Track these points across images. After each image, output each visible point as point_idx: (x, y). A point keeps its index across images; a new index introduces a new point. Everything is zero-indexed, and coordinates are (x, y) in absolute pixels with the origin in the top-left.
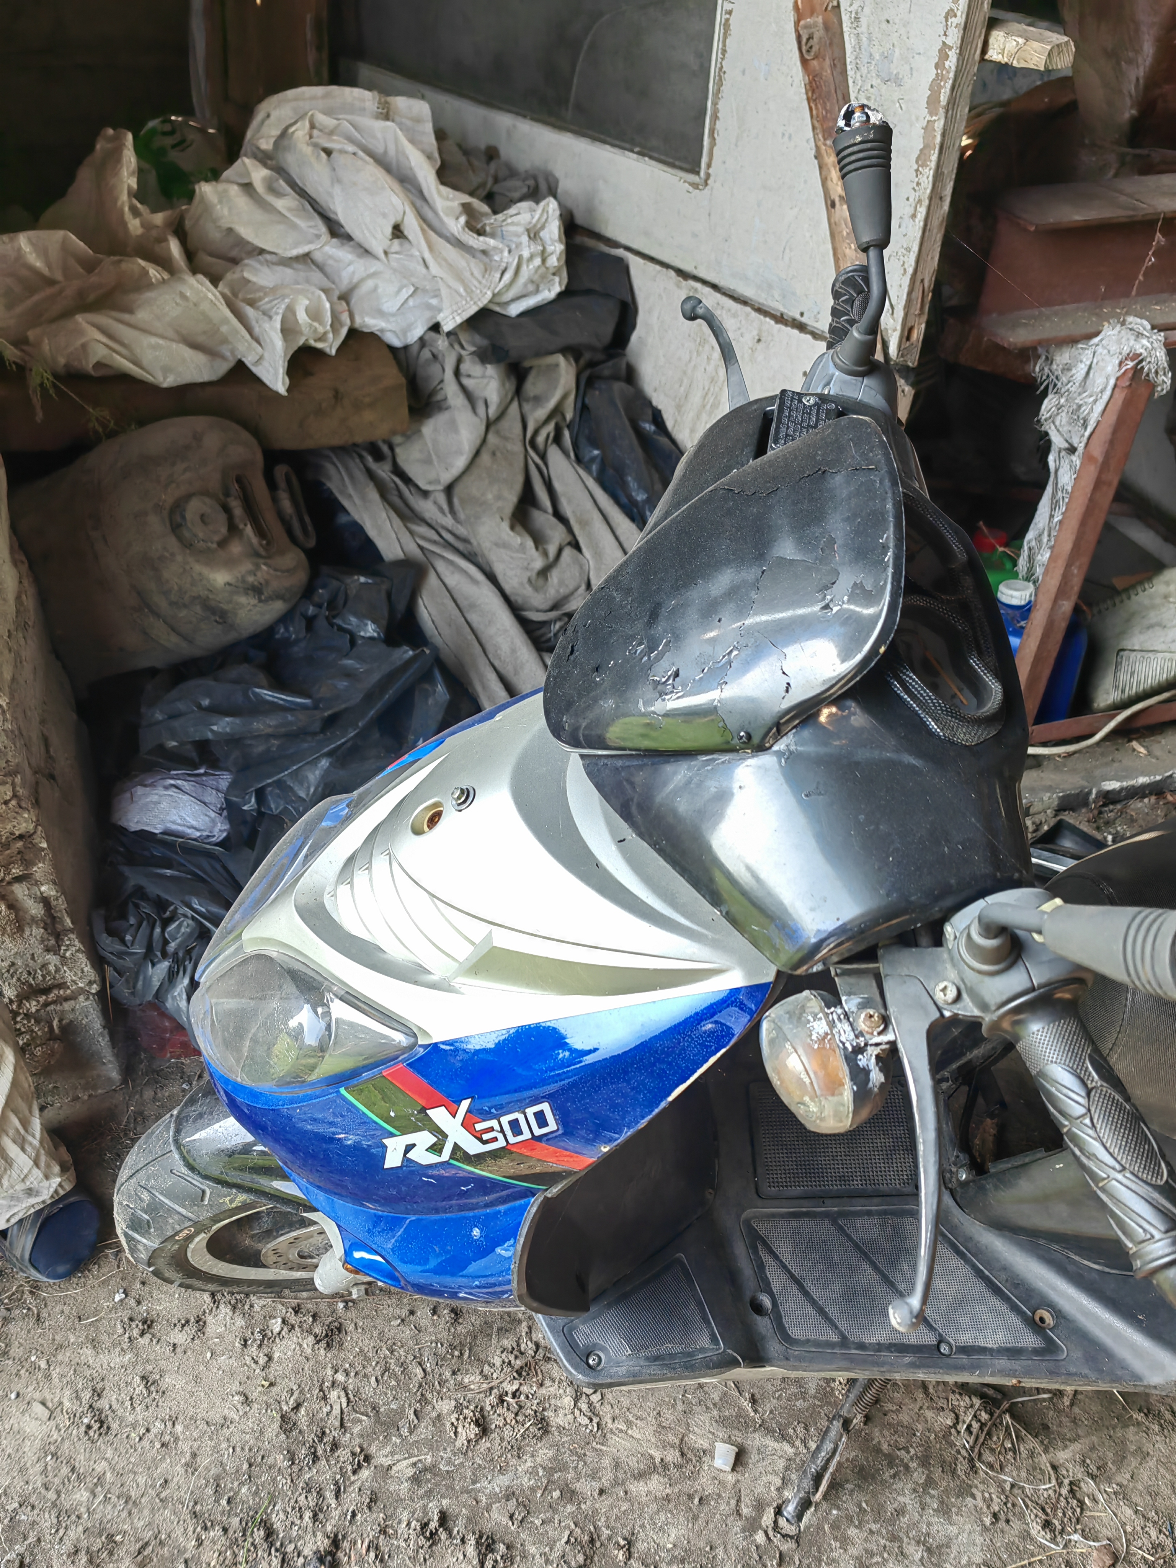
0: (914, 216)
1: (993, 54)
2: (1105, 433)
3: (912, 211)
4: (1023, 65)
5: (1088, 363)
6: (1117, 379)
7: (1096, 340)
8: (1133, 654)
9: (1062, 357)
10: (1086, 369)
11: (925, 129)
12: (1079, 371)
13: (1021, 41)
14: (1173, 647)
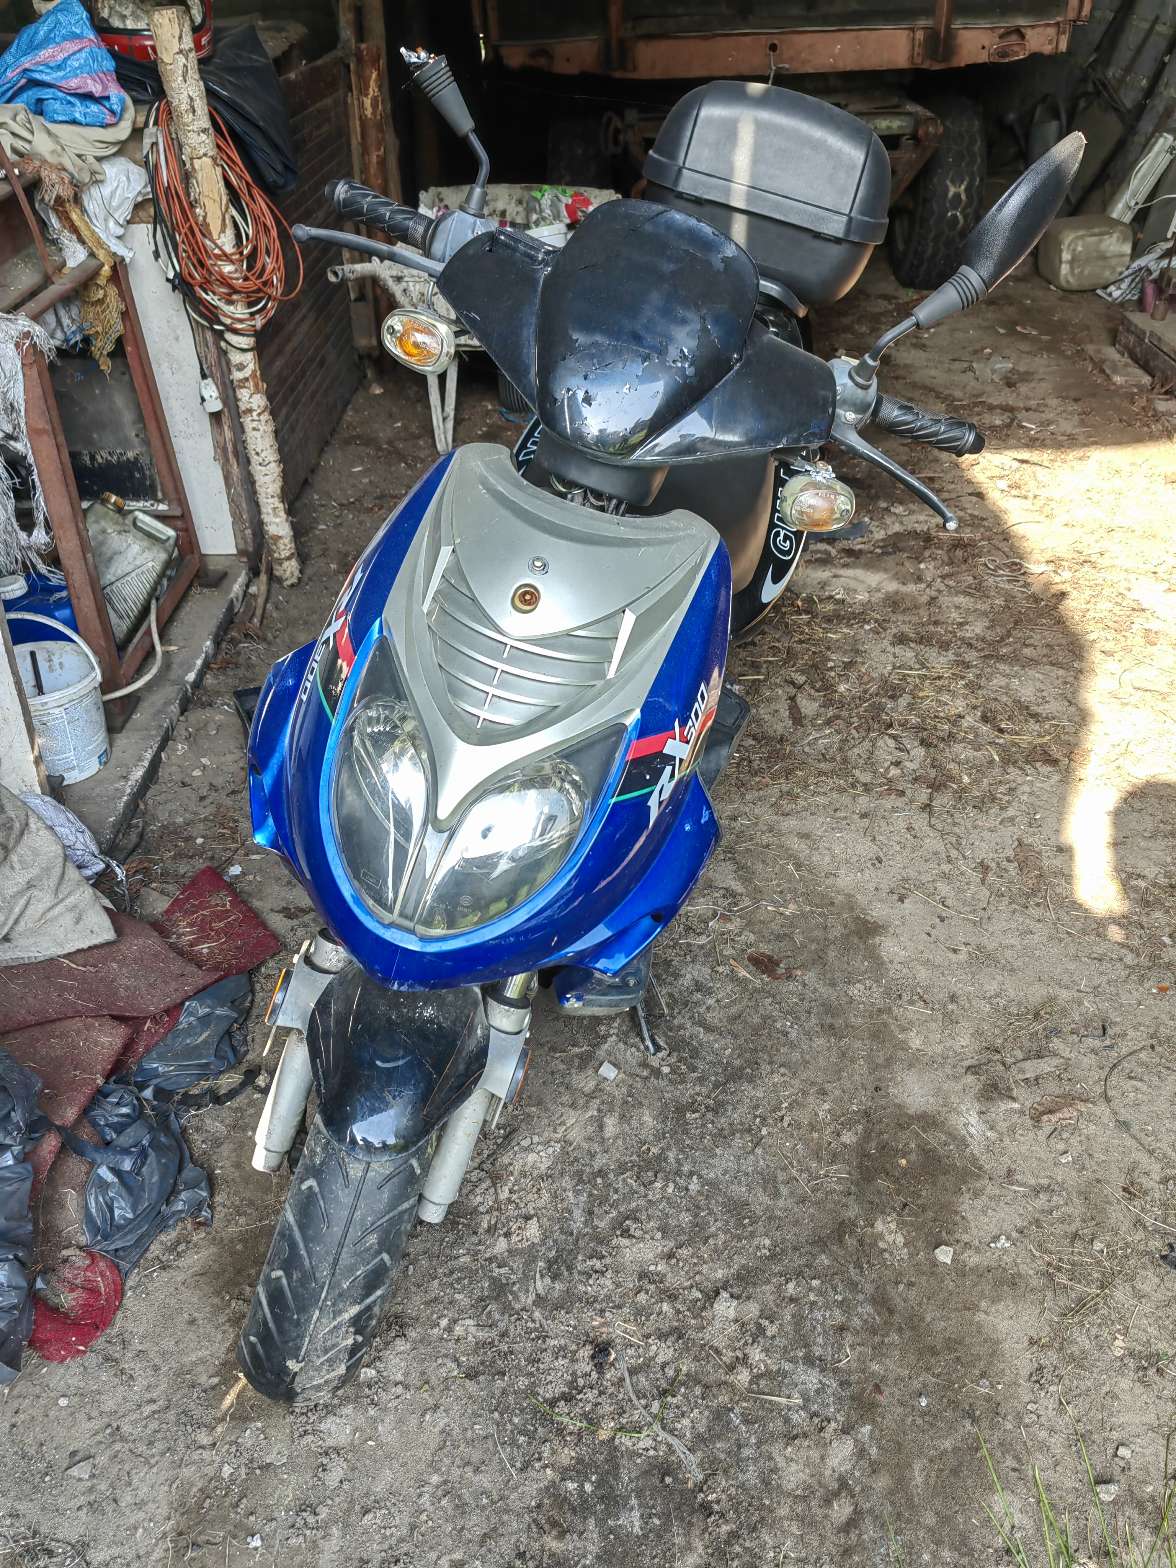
2: (38, 405)
6: (22, 359)
8: (114, 586)
14: (138, 563)
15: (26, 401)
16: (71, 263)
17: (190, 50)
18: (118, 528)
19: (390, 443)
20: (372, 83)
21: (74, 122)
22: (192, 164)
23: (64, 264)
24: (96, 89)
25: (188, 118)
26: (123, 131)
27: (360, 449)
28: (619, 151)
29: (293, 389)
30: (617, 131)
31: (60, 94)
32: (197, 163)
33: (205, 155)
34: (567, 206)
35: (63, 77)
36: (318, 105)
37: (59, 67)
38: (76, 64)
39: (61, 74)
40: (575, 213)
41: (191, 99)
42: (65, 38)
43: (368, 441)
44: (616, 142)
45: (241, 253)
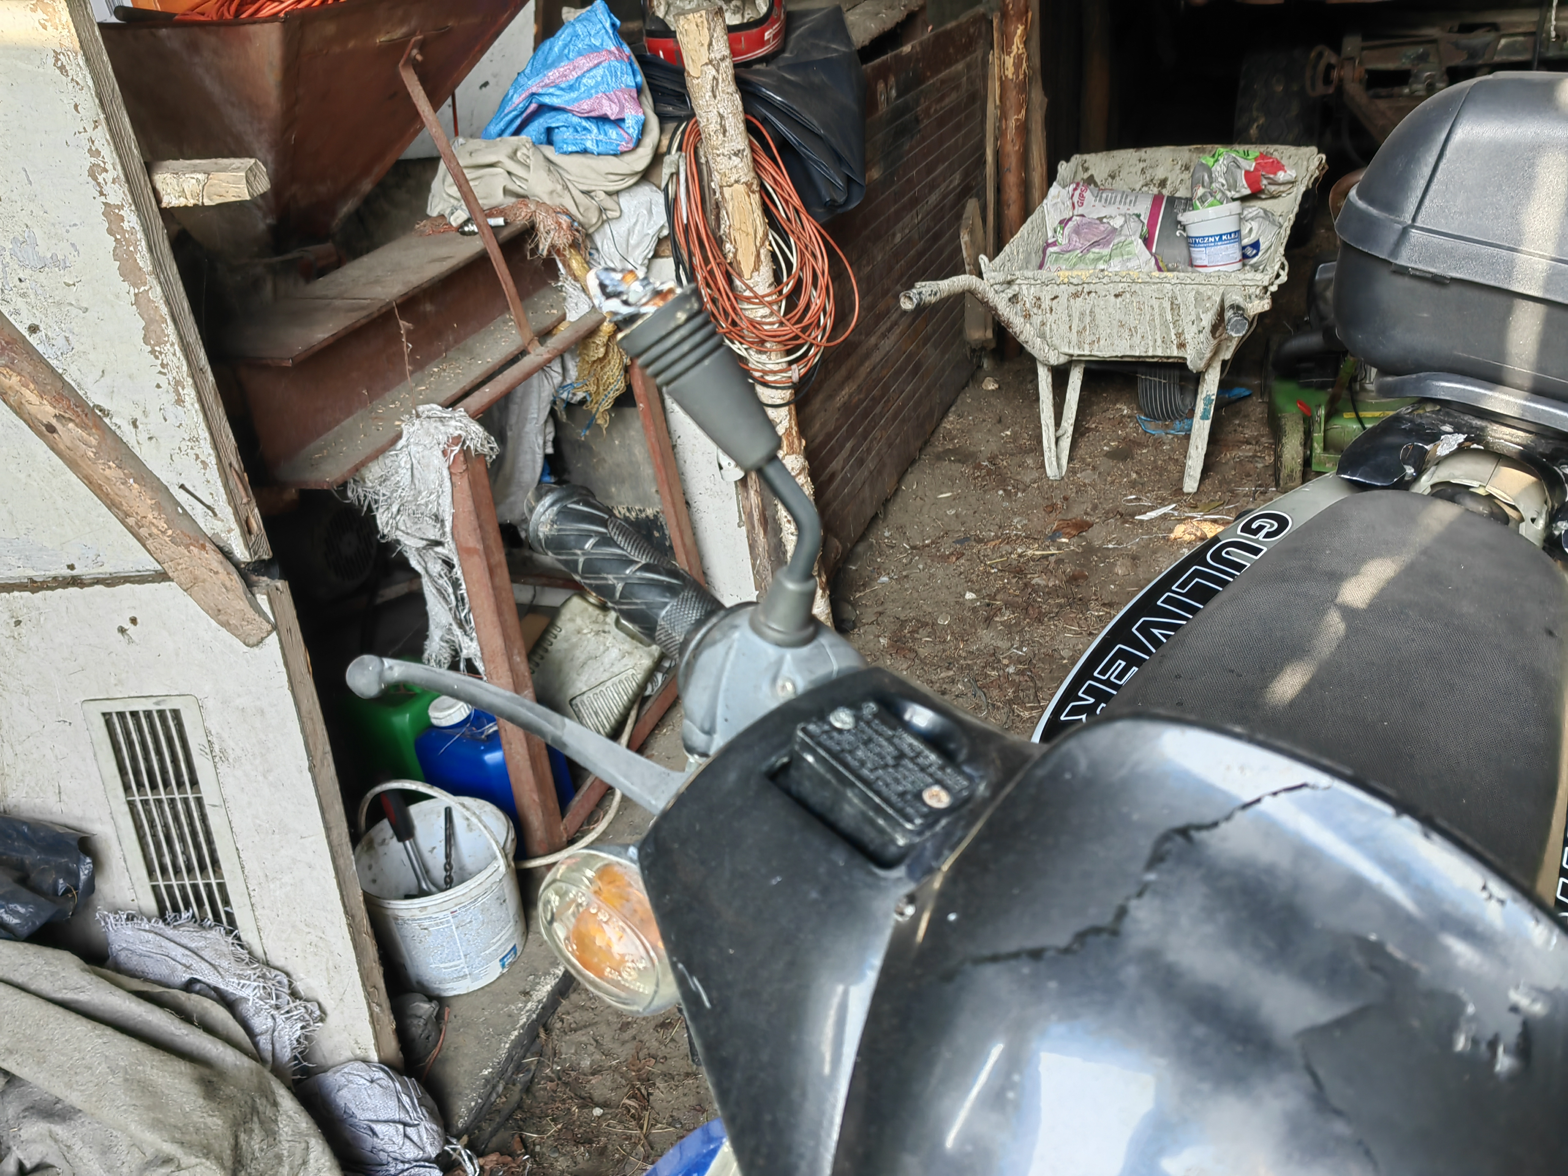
0: (180, 401)
1: (171, 200)
2: (469, 521)
3: (173, 397)
4: (218, 200)
5: (409, 466)
6: (449, 468)
7: (402, 442)
8: (585, 697)
9: (373, 472)
10: (409, 473)
11: (136, 303)
12: (404, 476)
13: (201, 177)
14: (616, 670)
15: (454, 516)
16: (572, 316)
17: (723, 59)
18: (596, 627)
19: (992, 459)
20: (1017, 40)
21: (585, 152)
22: (722, 193)
23: (563, 318)
24: (612, 111)
25: (717, 140)
26: (641, 159)
27: (954, 466)
28: (1331, 90)
29: (866, 414)
30: (1330, 67)
31: (575, 120)
32: (727, 192)
33: (737, 182)
34: (1247, 173)
35: (576, 100)
36: (943, 75)
37: (571, 88)
38: (592, 82)
39: (574, 95)
40: (1258, 182)
41: (721, 117)
42: (580, 54)
43: (964, 456)
44: (1327, 81)
45: (780, 292)
